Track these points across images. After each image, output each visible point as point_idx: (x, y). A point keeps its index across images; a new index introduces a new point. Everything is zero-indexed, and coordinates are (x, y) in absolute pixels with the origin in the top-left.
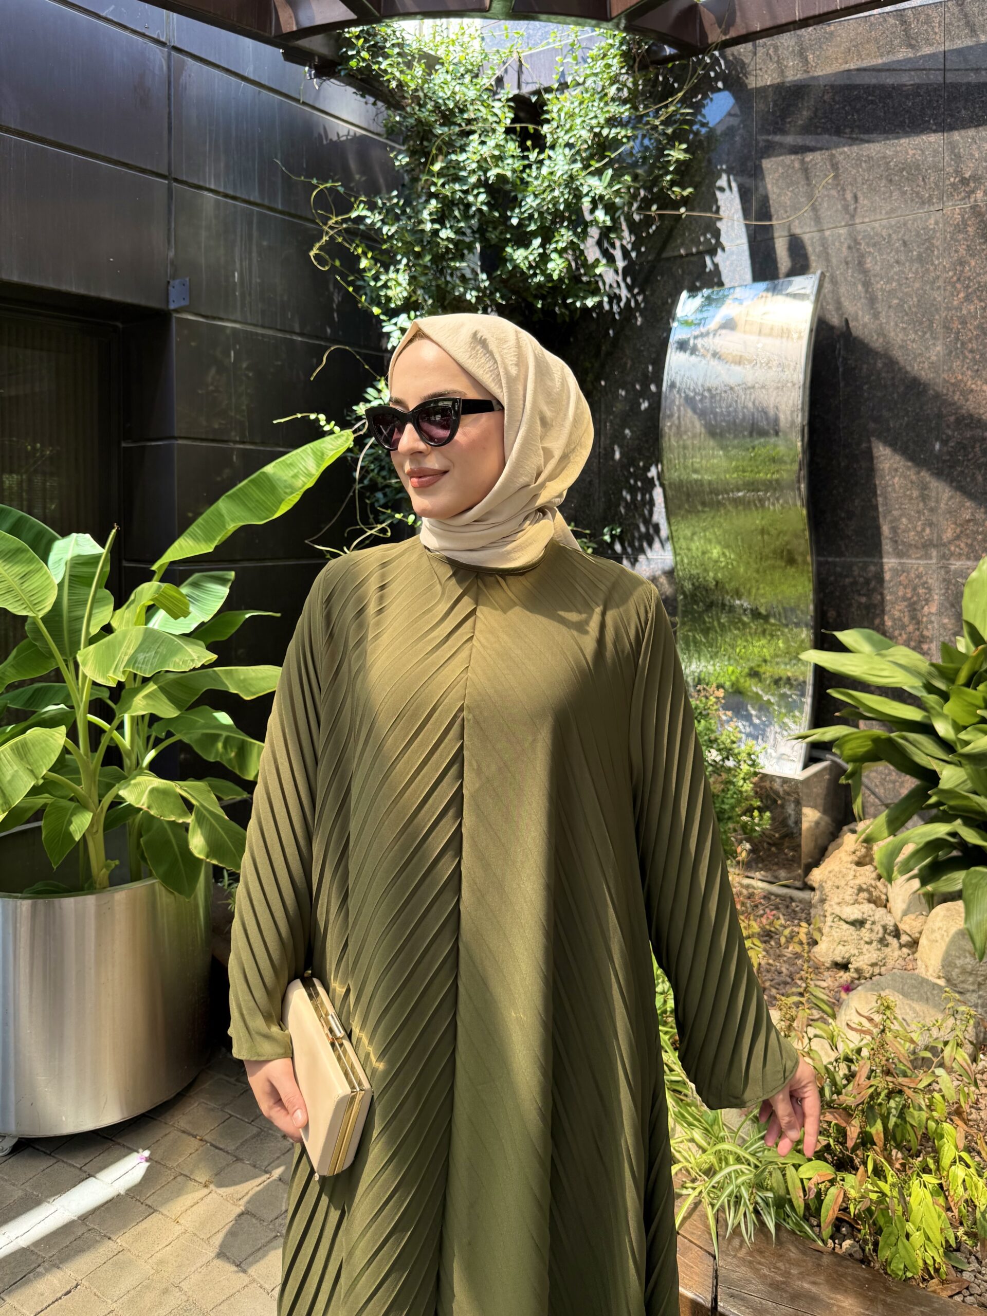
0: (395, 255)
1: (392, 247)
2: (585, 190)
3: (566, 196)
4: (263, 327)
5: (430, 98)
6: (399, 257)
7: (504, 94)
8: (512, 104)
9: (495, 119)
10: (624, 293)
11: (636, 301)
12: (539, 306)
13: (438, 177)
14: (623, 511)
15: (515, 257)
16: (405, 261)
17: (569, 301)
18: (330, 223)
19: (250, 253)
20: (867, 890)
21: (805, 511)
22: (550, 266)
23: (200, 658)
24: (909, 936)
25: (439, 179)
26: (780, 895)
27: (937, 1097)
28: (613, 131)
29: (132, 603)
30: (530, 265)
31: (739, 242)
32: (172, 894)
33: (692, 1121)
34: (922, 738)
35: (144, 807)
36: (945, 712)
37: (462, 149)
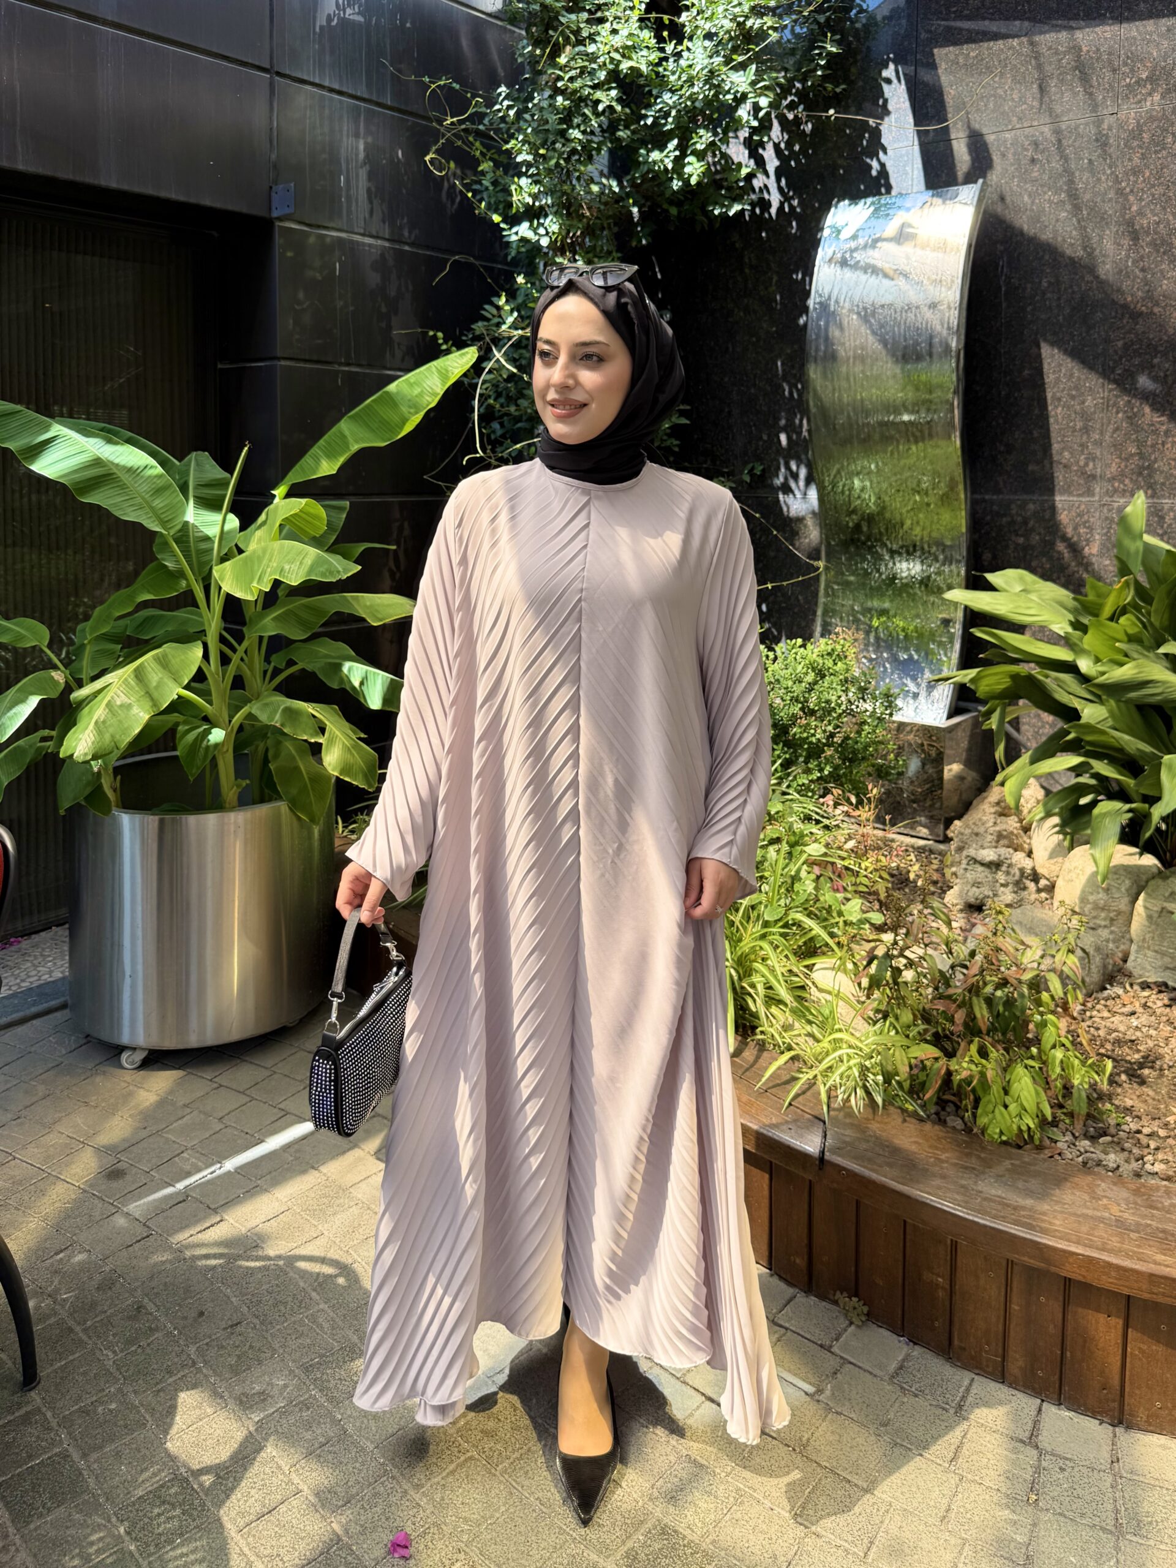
2: (727, 86)
3: (706, 93)
4: (371, 236)
11: (790, 206)
15: (650, 160)
17: (707, 208)
18: (447, 124)
19: (357, 155)
20: (1007, 837)
21: (958, 443)
22: (688, 170)
23: (346, 570)
24: (1048, 879)
25: (566, 72)
26: (919, 848)
27: (1045, 996)
28: (759, 21)
29: (264, 523)
30: (666, 169)
31: (896, 146)
32: (299, 818)
33: (810, 1017)
34: (1066, 677)
35: (278, 725)
36: (1086, 646)
37: (592, 38)
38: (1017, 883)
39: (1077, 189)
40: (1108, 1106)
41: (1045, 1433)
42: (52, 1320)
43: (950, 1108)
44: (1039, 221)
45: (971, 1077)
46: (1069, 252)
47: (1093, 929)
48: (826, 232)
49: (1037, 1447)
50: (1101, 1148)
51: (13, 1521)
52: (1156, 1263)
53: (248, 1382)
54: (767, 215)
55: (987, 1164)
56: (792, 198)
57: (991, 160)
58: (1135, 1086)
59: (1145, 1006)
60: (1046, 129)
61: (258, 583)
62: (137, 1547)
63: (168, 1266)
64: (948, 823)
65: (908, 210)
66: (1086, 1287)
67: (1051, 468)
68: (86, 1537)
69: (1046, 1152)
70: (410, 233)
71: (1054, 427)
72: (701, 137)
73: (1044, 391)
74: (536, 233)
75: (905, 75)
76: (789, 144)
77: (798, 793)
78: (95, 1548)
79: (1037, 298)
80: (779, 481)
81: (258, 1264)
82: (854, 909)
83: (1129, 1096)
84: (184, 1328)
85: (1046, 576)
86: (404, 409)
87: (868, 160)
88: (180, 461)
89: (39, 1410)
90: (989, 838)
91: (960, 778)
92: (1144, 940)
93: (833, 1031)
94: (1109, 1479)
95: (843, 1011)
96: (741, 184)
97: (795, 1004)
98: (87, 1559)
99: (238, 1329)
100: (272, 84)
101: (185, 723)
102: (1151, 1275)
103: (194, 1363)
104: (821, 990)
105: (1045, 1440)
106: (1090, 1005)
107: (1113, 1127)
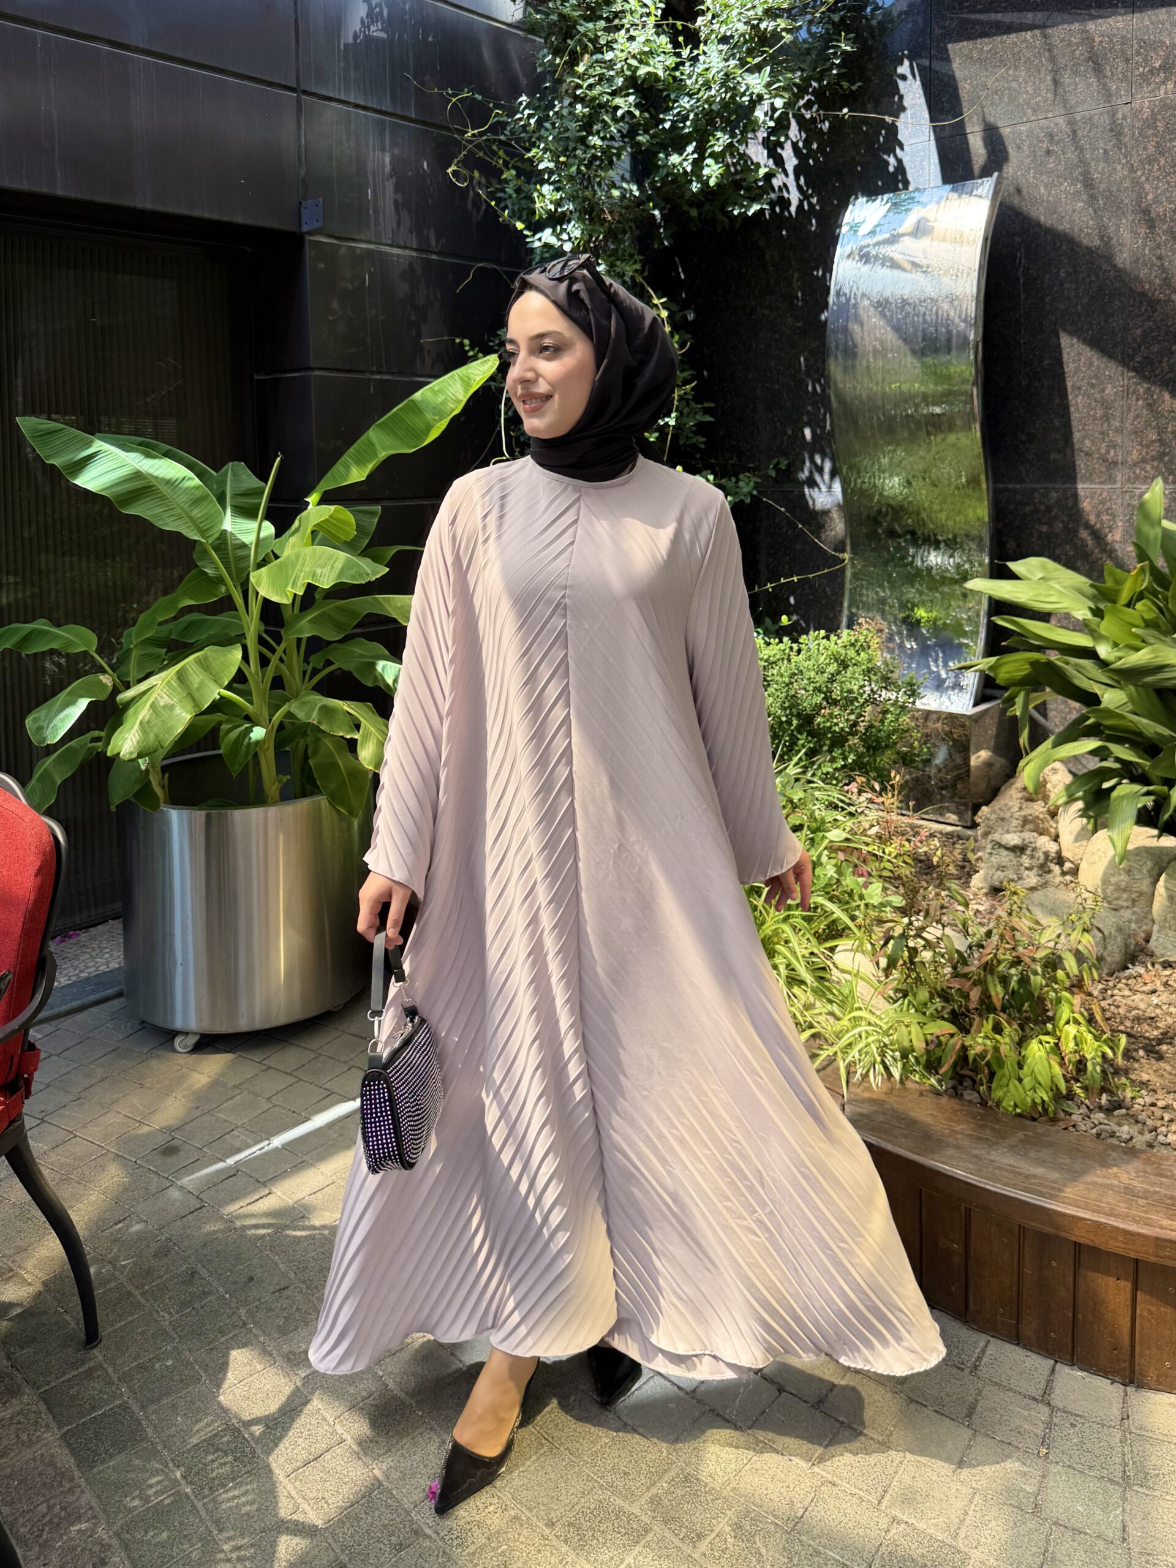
2: (742, 88)
3: (723, 95)
9: (646, 10)
10: (795, 196)
11: (809, 204)
12: (694, 215)
15: (669, 163)
17: (727, 209)
18: (467, 136)
19: (383, 168)
20: (1032, 821)
21: (979, 434)
22: (706, 172)
23: (374, 573)
24: (1072, 862)
25: (583, 80)
26: (947, 834)
27: (1060, 974)
28: (773, 24)
29: (297, 530)
30: (685, 172)
31: (912, 141)
32: (338, 812)
33: (831, 997)
34: (1086, 663)
35: (315, 722)
36: (1103, 632)
37: (609, 46)
38: (1042, 866)
39: (1093, 179)
40: (1124, 1080)
41: (1057, 1391)
42: (113, 1284)
43: (967, 1083)
44: (1055, 212)
45: (986, 1051)
46: (1086, 242)
47: (1115, 910)
48: (844, 229)
49: (1049, 1404)
50: (1115, 1120)
51: (78, 1466)
52: (1162, 1227)
53: (295, 1342)
54: (786, 214)
55: (1002, 1135)
56: (812, 196)
57: (1007, 152)
58: (1153, 1061)
59: (1166, 984)
60: (1061, 121)
61: (292, 587)
62: (193, 1490)
63: (220, 1235)
64: (976, 809)
65: (924, 205)
66: (1095, 1251)
67: (1073, 456)
68: (145, 1481)
69: (1061, 1124)
70: (437, 242)
71: (1075, 416)
72: (718, 139)
73: (1064, 380)
74: (559, 239)
75: (919, 70)
76: (807, 143)
77: (823, 781)
78: (154, 1490)
79: (1055, 288)
80: (804, 475)
81: (304, 1233)
82: (875, 892)
83: (1146, 1071)
84: (235, 1291)
85: (1070, 565)
86: (429, 416)
87: (885, 157)
88: (217, 471)
89: (100, 1366)
90: (1015, 823)
91: (988, 764)
92: (1165, 920)
93: (852, 1010)
94: (1118, 1435)
95: (863, 990)
96: (761, 184)
97: (816, 984)
98: (147, 1500)
99: (286, 1293)
100: (299, 102)
101: (227, 722)
102: (1157, 1239)
103: (245, 1324)
104: (843, 971)
105: (1057, 1399)
106: (1111, 984)
107: (1128, 1100)
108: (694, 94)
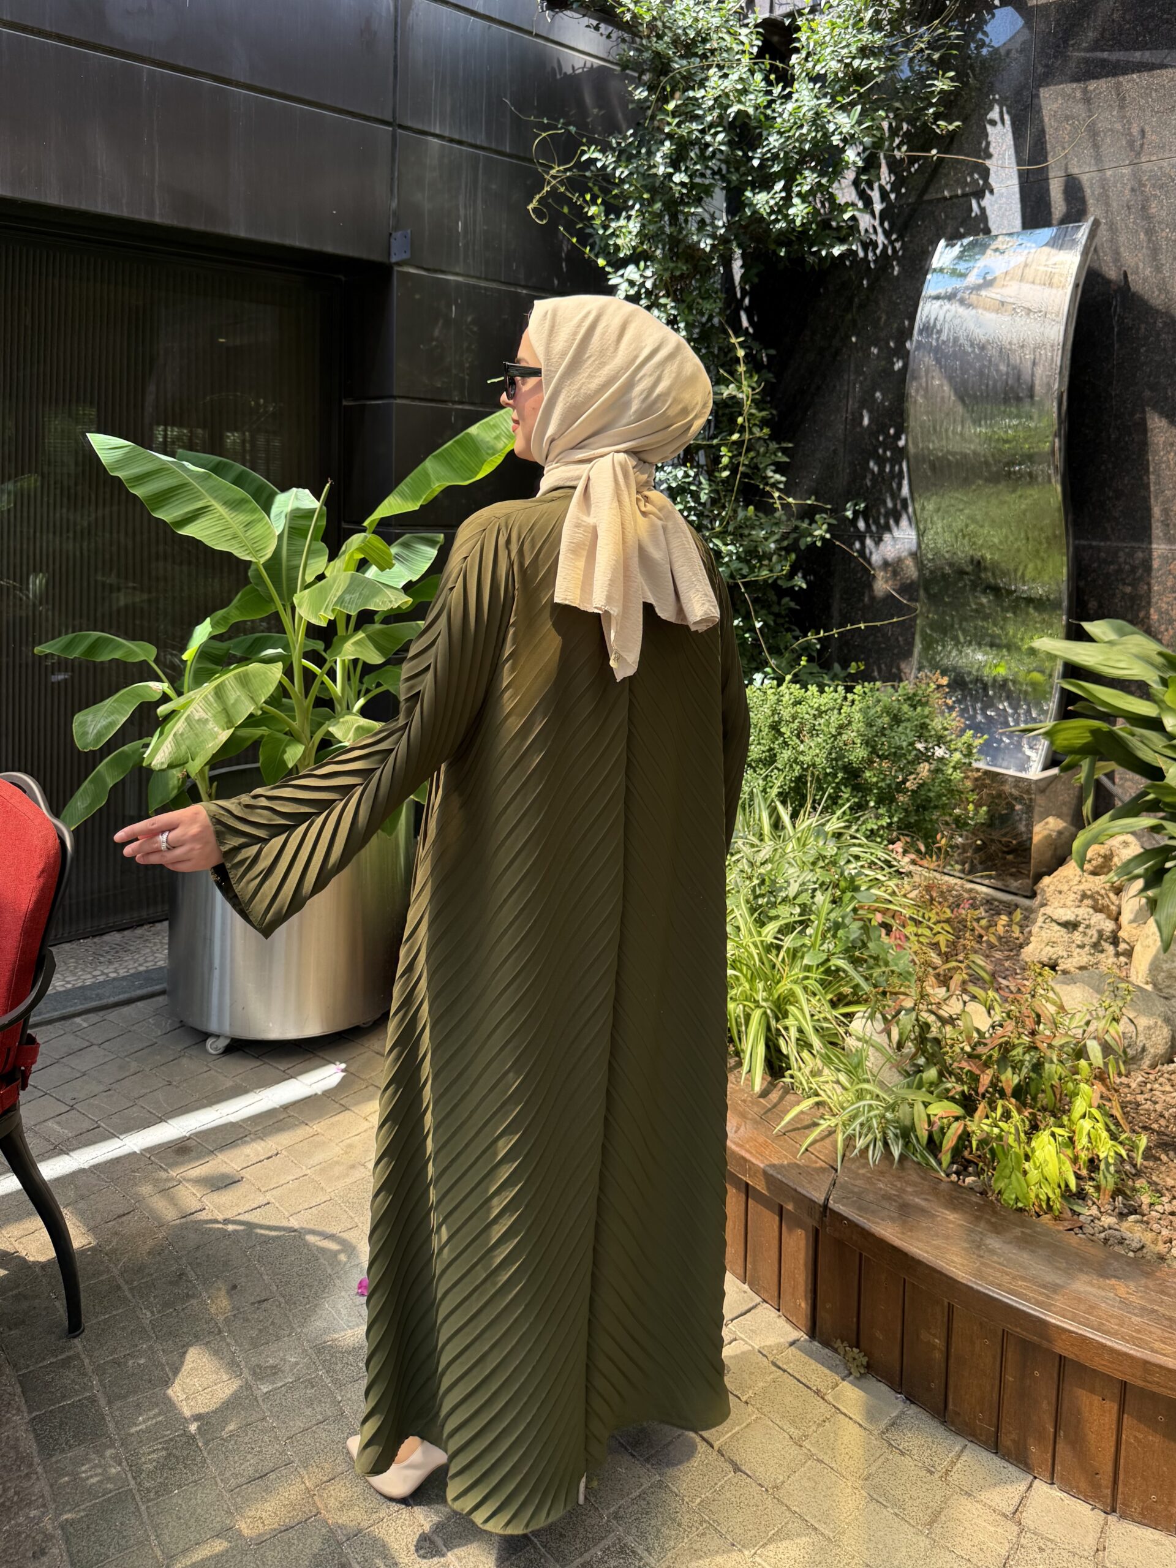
0: (625, 202)
1: (622, 193)
2: (831, 127)
3: (813, 134)
4: (486, 279)
5: (670, 28)
6: (630, 203)
7: (751, 20)
8: (761, 30)
9: (741, 47)
10: (881, 239)
11: (894, 249)
12: (782, 254)
13: (674, 117)
14: (869, 483)
15: (755, 202)
16: (637, 206)
17: (814, 249)
18: (553, 172)
19: (475, 202)
20: (1092, 897)
21: (1059, 488)
22: (792, 211)
24: (1128, 943)
27: (1083, 1064)
28: (866, 62)
29: (343, 553)
33: (839, 1065)
34: (1151, 734)
36: (1169, 704)
37: (702, 85)
38: (1094, 945)
40: (1144, 1184)
41: (1030, 1510)
43: (971, 1169)
45: (989, 1139)
47: (1166, 998)
48: (931, 273)
49: (1019, 1523)
50: (1128, 1226)
52: (1153, 1350)
55: (996, 1229)
64: (1038, 878)
66: (1080, 1368)
69: (1066, 1224)
70: (525, 276)
72: (805, 178)
74: (642, 276)
75: (1010, 116)
77: (867, 838)
79: (1151, 339)
86: (482, 452)
89: (78, 1356)
90: (1072, 896)
93: (861, 1081)
95: (873, 1060)
96: (847, 225)
97: (825, 1050)
99: (265, 1305)
100: (394, 137)
102: (1146, 1363)
103: (220, 1332)
104: (855, 1039)
105: (1029, 1517)
106: (1152, 1077)
107: (1144, 1207)
108: (784, 132)
